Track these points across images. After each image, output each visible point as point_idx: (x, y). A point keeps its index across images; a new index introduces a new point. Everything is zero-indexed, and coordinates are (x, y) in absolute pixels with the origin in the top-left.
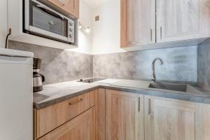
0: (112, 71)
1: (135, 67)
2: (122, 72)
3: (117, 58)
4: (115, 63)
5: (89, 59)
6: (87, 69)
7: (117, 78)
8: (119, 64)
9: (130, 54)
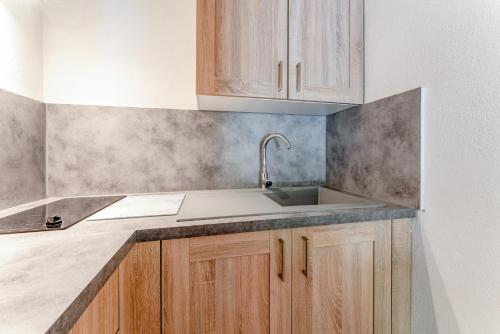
0: (144, 166)
1: (218, 154)
2: (181, 169)
3: (163, 125)
4: (155, 141)
5: (23, 117)
6: (13, 164)
7: (163, 190)
8: (170, 145)
9: (206, 120)
